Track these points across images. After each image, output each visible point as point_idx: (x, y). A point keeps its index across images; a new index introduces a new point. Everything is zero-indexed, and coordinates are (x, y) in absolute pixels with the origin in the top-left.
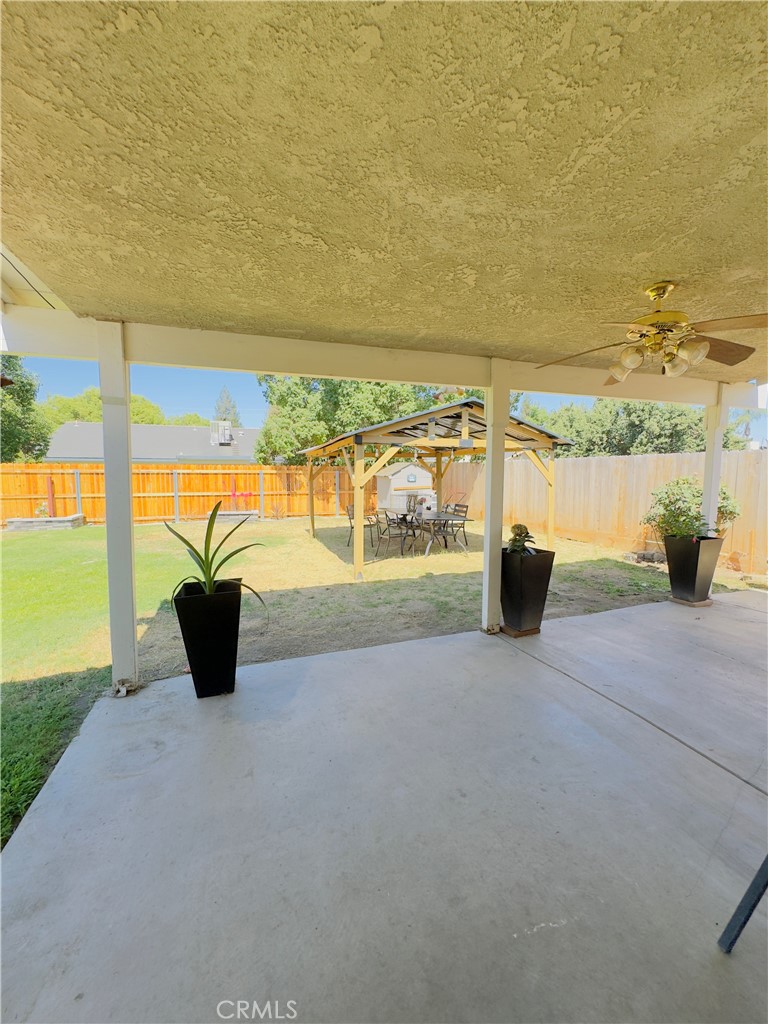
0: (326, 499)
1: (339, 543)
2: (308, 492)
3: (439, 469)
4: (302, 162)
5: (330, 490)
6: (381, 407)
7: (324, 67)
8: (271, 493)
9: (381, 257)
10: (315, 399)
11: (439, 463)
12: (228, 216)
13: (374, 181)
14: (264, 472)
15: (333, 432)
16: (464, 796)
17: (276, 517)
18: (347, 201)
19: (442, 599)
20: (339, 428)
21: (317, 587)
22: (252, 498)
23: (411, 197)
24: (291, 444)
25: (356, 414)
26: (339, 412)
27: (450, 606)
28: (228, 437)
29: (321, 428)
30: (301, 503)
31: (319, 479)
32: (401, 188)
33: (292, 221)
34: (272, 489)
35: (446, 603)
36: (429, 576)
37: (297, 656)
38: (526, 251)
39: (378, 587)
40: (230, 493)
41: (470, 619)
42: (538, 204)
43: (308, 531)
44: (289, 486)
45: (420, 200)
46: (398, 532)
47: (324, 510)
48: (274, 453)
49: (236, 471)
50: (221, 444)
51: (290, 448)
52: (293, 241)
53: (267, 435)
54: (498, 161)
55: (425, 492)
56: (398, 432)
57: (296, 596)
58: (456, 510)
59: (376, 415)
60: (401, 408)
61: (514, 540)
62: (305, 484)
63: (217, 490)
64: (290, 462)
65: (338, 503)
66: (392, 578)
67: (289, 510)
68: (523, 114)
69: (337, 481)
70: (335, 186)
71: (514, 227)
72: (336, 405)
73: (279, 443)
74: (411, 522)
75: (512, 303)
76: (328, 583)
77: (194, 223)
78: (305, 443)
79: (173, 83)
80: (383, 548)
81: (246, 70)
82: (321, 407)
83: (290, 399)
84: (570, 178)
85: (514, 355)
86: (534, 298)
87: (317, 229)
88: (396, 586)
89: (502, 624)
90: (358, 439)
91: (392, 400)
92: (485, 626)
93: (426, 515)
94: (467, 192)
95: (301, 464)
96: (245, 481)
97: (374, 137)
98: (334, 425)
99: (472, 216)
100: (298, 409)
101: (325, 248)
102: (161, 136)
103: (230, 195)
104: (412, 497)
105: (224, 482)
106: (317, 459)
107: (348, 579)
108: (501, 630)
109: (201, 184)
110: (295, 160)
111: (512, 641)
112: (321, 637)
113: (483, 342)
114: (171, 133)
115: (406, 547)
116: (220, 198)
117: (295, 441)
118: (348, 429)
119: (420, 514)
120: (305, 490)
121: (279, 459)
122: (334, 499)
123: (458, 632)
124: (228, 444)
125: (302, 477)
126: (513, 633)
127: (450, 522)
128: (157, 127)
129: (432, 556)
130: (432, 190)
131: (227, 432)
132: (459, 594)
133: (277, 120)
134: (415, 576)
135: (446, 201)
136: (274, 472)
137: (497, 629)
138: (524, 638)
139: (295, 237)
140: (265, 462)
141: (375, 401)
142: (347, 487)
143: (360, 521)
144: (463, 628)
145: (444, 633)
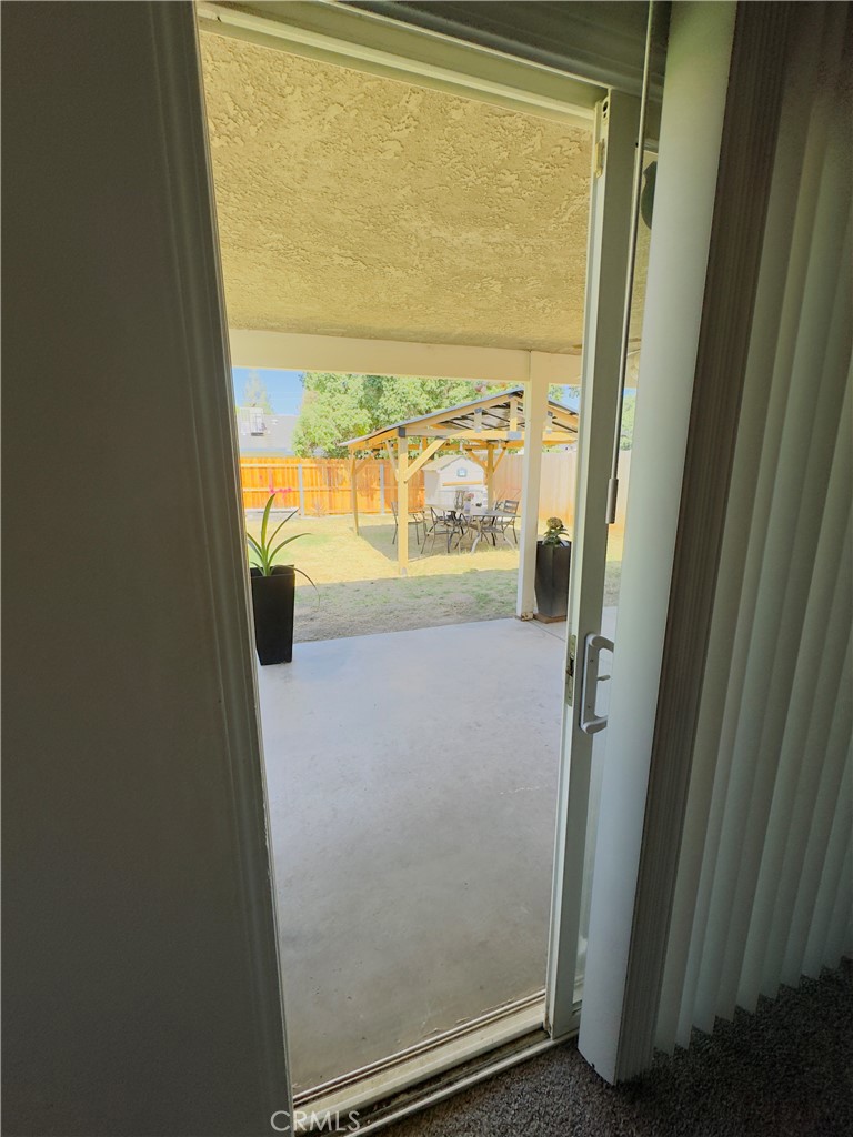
0: (370, 494)
1: (385, 540)
2: (350, 488)
3: (490, 462)
4: (343, 213)
5: (375, 486)
6: (429, 393)
7: (360, 162)
8: (311, 488)
9: (413, 273)
10: (357, 384)
11: (490, 455)
12: (280, 246)
13: (403, 223)
14: (303, 465)
15: (376, 422)
16: (479, 726)
17: (318, 515)
18: (381, 236)
19: (484, 592)
20: (383, 417)
21: (362, 582)
22: (291, 494)
23: (435, 232)
24: (332, 435)
25: (401, 401)
26: (382, 399)
27: (490, 597)
28: (260, 426)
29: (363, 417)
30: (344, 500)
31: (362, 475)
32: (425, 227)
33: (335, 250)
34: (312, 485)
35: (486, 596)
36: (474, 572)
37: (345, 636)
38: (542, 267)
39: (422, 581)
40: (268, 489)
41: (508, 609)
42: (544, 235)
43: (352, 529)
44: (330, 481)
45: (442, 234)
46: (445, 529)
47: (368, 507)
48: (313, 445)
49: (273, 465)
50: (254, 434)
51: (330, 440)
52: (336, 262)
53: (305, 425)
54: (502, 210)
55: (476, 487)
56: (447, 422)
57: (342, 589)
58: (506, 507)
59: (424, 402)
60: (451, 393)
61: (550, 533)
62: (347, 479)
63: (253, 486)
64: (331, 454)
65: (383, 500)
66: (437, 573)
67: (331, 508)
68: (516, 183)
69: (382, 475)
70: (371, 227)
71: (526, 250)
72: (380, 390)
73: (318, 434)
74: (460, 519)
75: (540, 305)
76: (372, 578)
77: (251, 252)
78: (346, 434)
79: (247, 171)
80: (428, 546)
81: (302, 163)
82: (363, 393)
83: (329, 384)
84: (565, 219)
85: (551, 349)
86: (560, 301)
87: (357, 254)
88: (440, 580)
89: (536, 611)
90: (402, 431)
91: (441, 385)
92: (519, 614)
93: (474, 511)
94: (482, 229)
95: (342, 456)
96: (283, 476)
97: (401, 198)
98: (377, 414)
99: (489, 244)
100: (338, 395)
101: (364, 267)
102: (233, 199)
103: (284, 234)
104: (460, 493)
105: (261, 477)
106: (359, 452)
107: (392, 574)
108: (535, 617)
109: (261, 227)
110: (338, 213)
111: (543, 626)
112: (367, 622)
113: (520, 337)
114: (241, 197)
115: (453, 545)
116: (275, 236)
117: (336, 432)
118: (392, 418)
119: (468, 511)
120: (348, 485)
121: (320, 451)
122: (379, 495)
123: (495, 618)
124: (261, 434)
125: (344, 470)
126: (545, 619)
127: (500, 519)
128: (232, 195)
129: (479, 554)
130: (451, 228)
131: (259, 420)
132: (500, 587)
133: (324, 189)
134: (461, 573)
135: (464, 235)
136: (314, 465)
137: (531, 616)
138: (556, 625)
139: (337, 260)
140: (304, 454)
141: (423, 385)
142: (392, 483)
143: (404, 518)
144: (499, 616)
145: (481, 620)
